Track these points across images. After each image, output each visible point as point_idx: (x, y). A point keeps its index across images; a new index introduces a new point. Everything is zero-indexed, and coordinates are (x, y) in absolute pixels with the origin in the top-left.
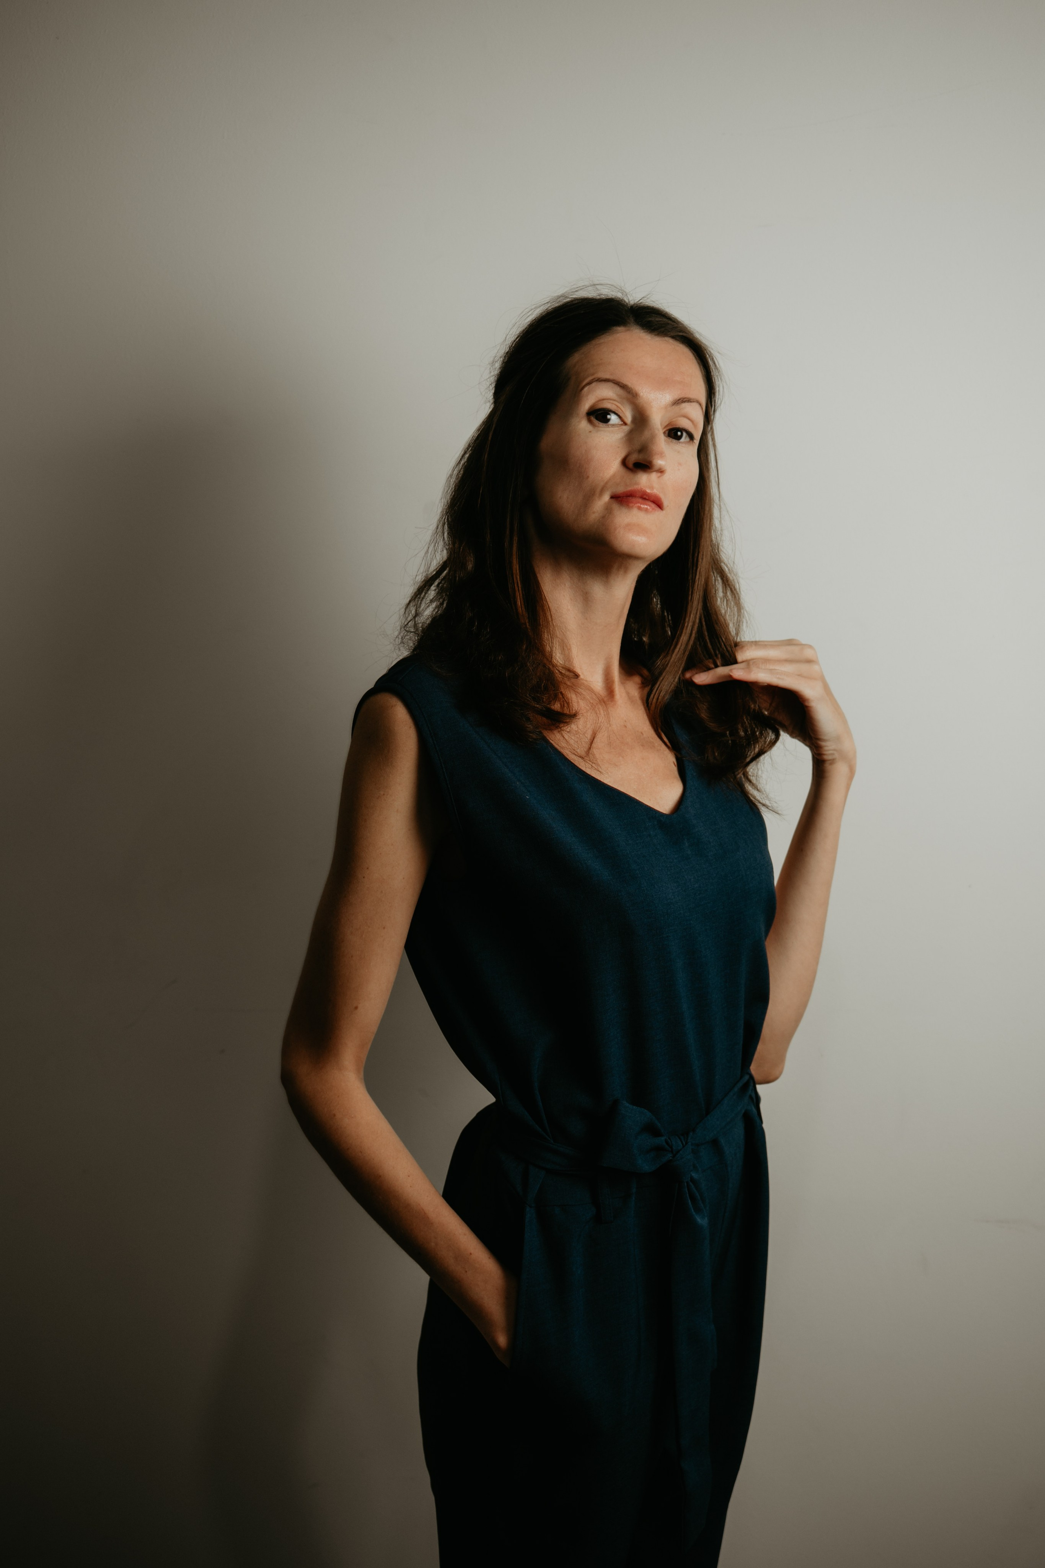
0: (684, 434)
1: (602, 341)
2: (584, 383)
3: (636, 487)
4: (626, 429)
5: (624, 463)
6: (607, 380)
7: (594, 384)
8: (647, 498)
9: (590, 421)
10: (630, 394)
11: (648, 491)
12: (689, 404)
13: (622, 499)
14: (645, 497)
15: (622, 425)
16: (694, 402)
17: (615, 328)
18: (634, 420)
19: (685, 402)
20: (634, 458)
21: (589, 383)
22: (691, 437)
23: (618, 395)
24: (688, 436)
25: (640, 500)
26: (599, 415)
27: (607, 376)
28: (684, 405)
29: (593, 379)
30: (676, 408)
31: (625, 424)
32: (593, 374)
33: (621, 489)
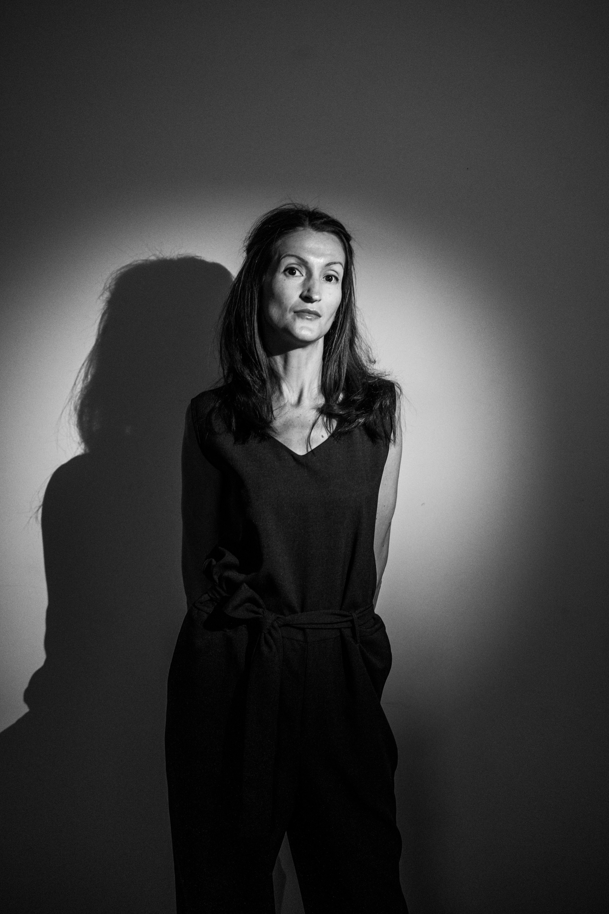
0: (333, 278)
1: (291, 235)
2: (283, 256)
3: (305, 308)
4: (302, 278)
5: (301, 296)
6: (292, 256)
7: (286, 258)
8: (311, 313)
9: (285, 275)
10: (304, 263)
11: (312, 310)
12: (334, 265)
13: (300, 313)
14: (310, 312)
15: (301, 276)
16: (337, 263)
17: (298, 228)
18: (307, 274)
19: (332, 264)
20: (305, 293)
21: (284, 257)
22: (337, 279)
23: (298, 262)
24: (335, 279)
25: (308, 314)
26: (291, 271)
27: (293, 254)
28: (331, 266)
29: (286, 255)
30: (328, 267)
31: (303, 275)
32: (286, 252)
33: (299, 309)
